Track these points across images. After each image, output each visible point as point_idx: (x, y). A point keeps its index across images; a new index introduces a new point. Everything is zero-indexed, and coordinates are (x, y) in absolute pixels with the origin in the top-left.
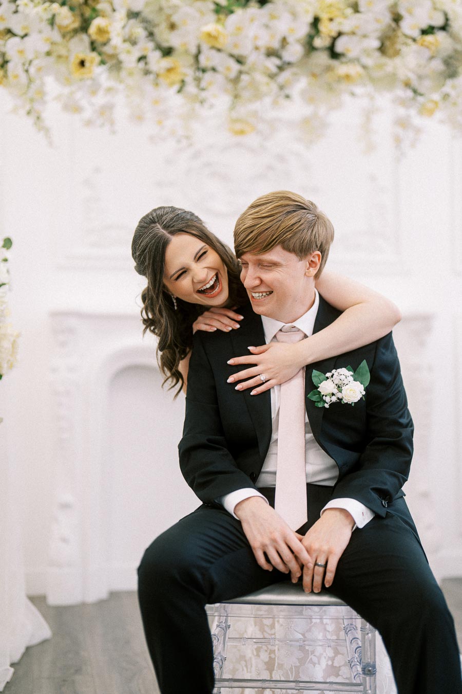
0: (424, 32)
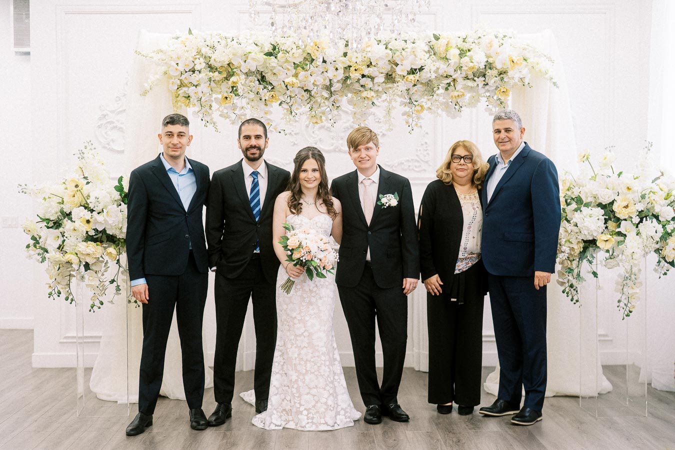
0: (409, 73)
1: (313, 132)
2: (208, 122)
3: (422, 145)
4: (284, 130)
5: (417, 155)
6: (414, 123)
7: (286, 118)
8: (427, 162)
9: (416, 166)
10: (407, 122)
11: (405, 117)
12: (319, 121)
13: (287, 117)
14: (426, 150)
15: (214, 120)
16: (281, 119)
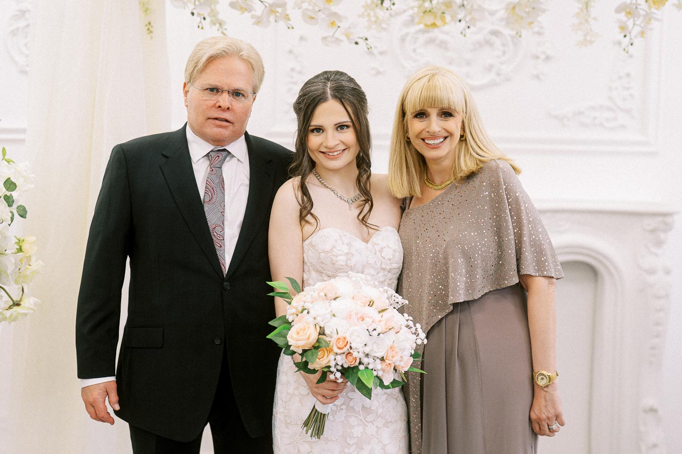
1: (414, 51)
2: (204, 19)
3: (620, 78)
4: (366, 39)
5: (611, 99)
6: (637, 30)
7: (369, 15)
8: (628, 111)
9: (607, 120)
10: (623, 28)
11: (622, 16)
12: (438, 23)
13: (372, 13)
14: (628, 89)
15: (221, 17)
16: (360, 16)
